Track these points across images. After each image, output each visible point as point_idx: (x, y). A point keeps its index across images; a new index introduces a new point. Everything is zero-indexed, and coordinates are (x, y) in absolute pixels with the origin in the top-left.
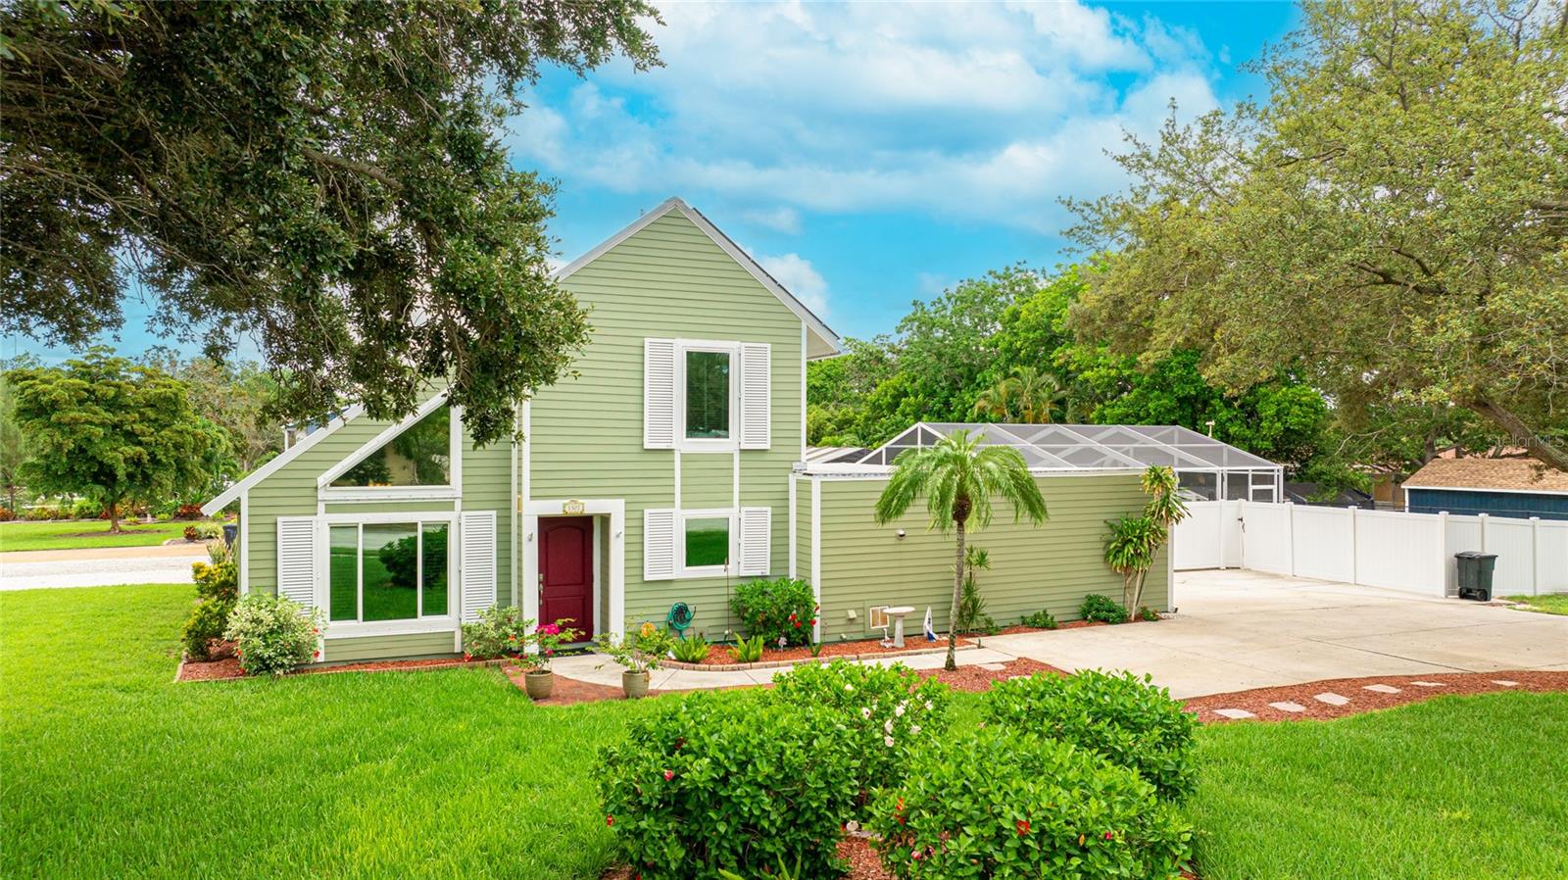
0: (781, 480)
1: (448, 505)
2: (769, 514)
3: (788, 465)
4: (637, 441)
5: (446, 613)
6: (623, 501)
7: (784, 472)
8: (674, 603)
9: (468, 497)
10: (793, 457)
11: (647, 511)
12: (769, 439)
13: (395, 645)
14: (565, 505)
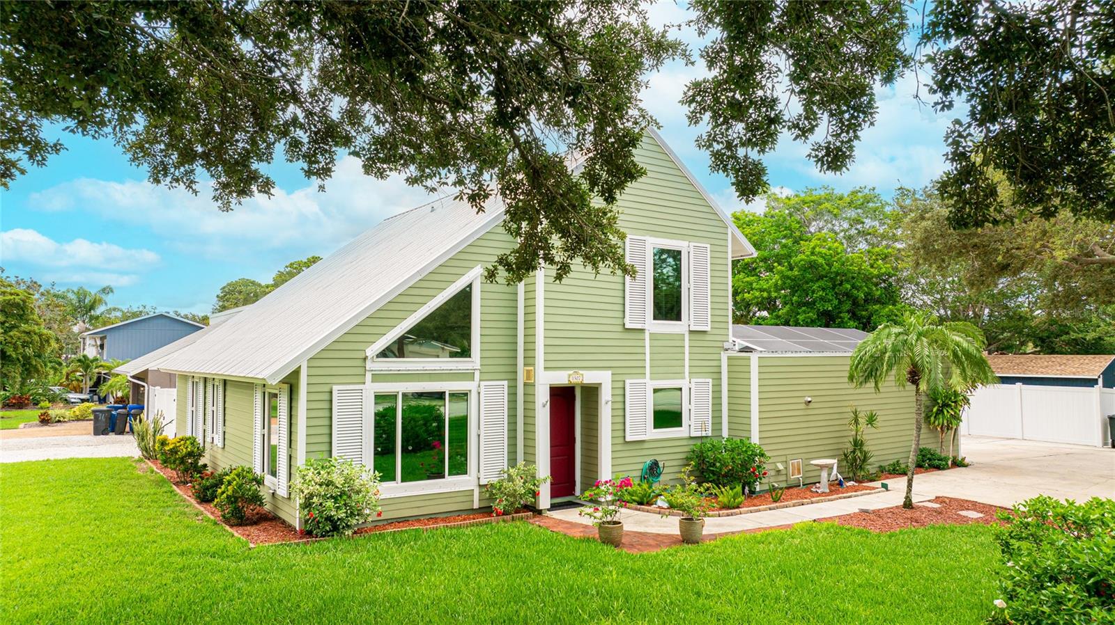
0: (715, 357)
1: (469, 376)
2: (711, 384)
3: (719, 344)
4: (620, 321)
5: (466, 473)
6: (609, 372)
7: (717, 350)
8: (648, 461)
9: (486, 369)
10: (724, 338)
11: (628, 382)
12: (709, 323)
13: (427, 503)
14: (569, 376)
